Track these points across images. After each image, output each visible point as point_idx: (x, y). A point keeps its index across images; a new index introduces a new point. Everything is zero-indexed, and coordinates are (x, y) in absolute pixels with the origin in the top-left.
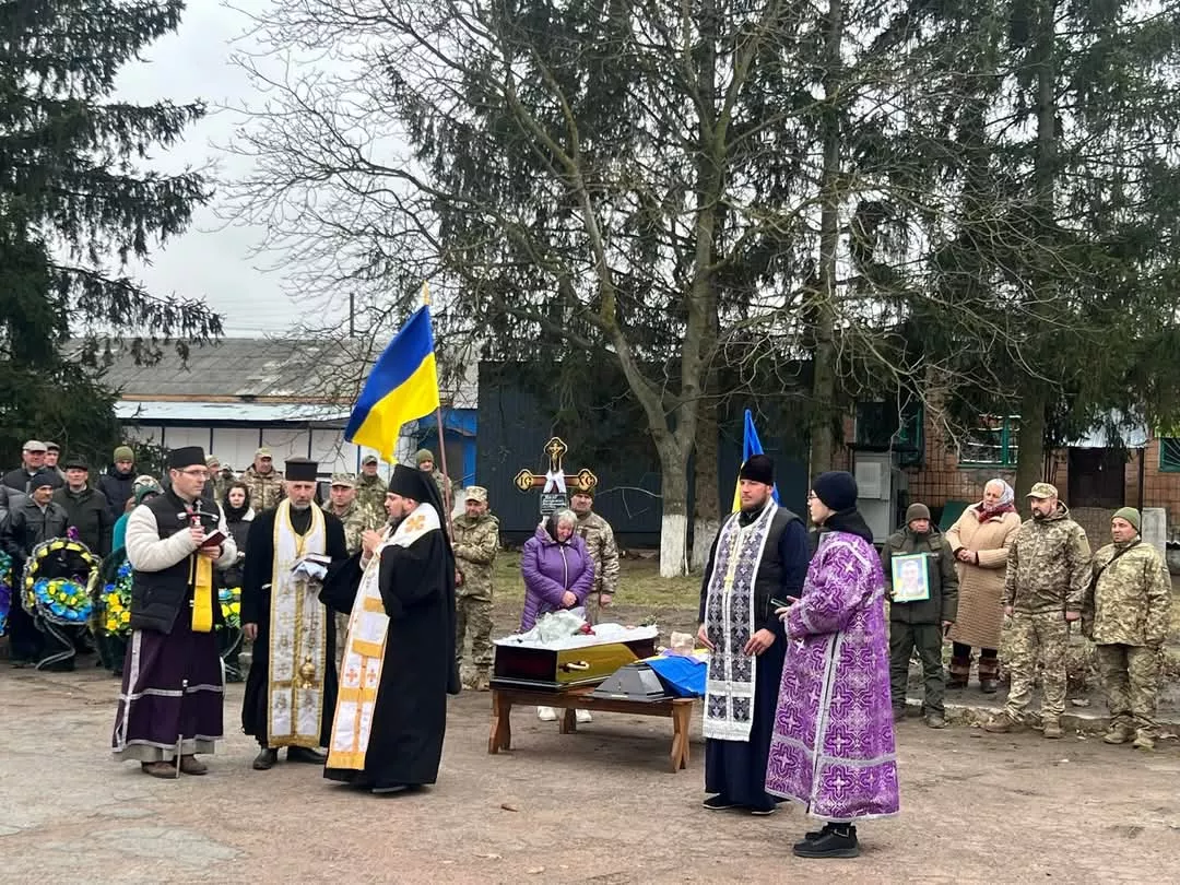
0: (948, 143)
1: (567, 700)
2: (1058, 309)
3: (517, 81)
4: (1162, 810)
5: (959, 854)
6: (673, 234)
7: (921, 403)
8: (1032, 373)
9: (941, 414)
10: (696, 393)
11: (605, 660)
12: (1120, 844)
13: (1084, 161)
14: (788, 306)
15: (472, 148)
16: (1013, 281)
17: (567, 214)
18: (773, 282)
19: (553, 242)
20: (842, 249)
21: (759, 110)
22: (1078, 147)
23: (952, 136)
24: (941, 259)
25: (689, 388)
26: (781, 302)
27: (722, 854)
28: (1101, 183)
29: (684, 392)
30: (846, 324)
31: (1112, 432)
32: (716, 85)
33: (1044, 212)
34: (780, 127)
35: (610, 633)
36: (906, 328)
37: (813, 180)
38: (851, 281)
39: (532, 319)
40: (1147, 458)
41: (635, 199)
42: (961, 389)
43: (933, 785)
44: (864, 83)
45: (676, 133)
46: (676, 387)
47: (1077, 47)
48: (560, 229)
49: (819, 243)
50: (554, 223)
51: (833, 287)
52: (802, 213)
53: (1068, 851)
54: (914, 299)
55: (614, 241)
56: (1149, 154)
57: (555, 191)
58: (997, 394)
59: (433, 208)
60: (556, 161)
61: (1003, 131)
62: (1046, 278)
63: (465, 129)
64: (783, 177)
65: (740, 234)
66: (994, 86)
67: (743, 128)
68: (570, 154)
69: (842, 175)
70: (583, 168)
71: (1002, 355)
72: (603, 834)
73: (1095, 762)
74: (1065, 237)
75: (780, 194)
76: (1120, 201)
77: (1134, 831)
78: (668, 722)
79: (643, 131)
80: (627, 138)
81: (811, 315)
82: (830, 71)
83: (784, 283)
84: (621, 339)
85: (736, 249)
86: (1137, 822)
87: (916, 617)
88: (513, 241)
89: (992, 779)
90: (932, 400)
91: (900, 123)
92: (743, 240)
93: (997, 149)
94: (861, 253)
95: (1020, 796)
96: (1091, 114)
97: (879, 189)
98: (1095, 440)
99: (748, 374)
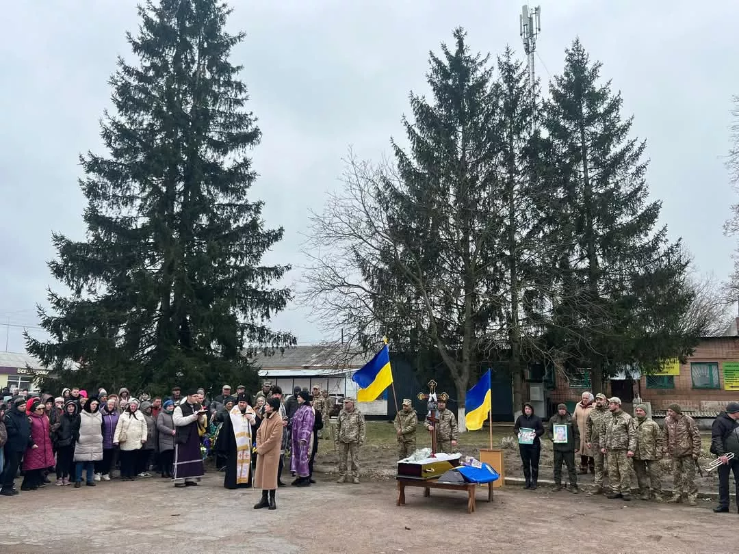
0: (556, 268)
1: (426, 484)
2: (603, 328)
3: (399, 253)
4: (669, 528)
5: (588, 548)
6: (457, 304)
7: (553, 365)
8: (595, 352)
9: (561, 369)
10: (468, 362)
11: (441, 467)
12: (653, 544)
13: (608, 273)
14: (502, 329)
15: (384, 277)
16: (585, 318)
17: (418, 298)
18: (495, 321)
19: (413, 308)
20: (520, 307)
21: (486, 259)
22: (606, 268)
23: (557, 266)
24: (556, 310)
25: (466, 360)
26: (499, 327)
27: (492, 549)
28: (615, 281)
29: (464, 362)
30: (523, 335)
31: (627, 373)
32: (470, 251)
33: (595, 293)
34: (494, 265)
35: (442, 457)
36: (545, 336)
37: (508, 284)
38: (524, 319)
39: (407, 336)
40: (642, 383)
41: (442, 292)
42: (569, 359)
43: (573, 517)
44: (524, 249)
45: (456, 268)
46: (461, 360)
47: (601, 233)
48: (416, 303)
49: (511, 306)
50: (413, 302)
51: (517, 322)
52: (505, 295)
53: (633, 547)
54: (548, 325)
55: (435, 307)
56: (632, 270)
57: (414, 290)
58: (582, 360)
59: (370, 298)
60: (413, 280)
61: (576, 264)
62: (597, 316)
63: (381, 270)
64: (496, 282)
65: (481, 303)
66: (572, 248)
67: (480, 266)
68: (418, 277)
69: (518, 281)
70: (423, 281)
71: (583, 345)
72: (443, 540)
73: (637, 507)
74: (603, 301)
75: (496, 289)
76: (623, 288)
77: (659, 538)
78: (467, 492)
79: (444, 268)
80: (439, 271)
81: (510, 332)
82: (512, 245)
83: (500, 321)
84: (440, 342)
85: (480, 309)
86: (659, 534)
87: (564, 449)
88: (399, 308)
89: (597, 515)
90: (558, 364)
91: (538, 262)
92: (483, 306)
93: (575, 271)
94: (527, 309)
95: (610, 523)
96: (608, 257)
97: (532, 286)
98: (621, 377)
99: (487, 354)
